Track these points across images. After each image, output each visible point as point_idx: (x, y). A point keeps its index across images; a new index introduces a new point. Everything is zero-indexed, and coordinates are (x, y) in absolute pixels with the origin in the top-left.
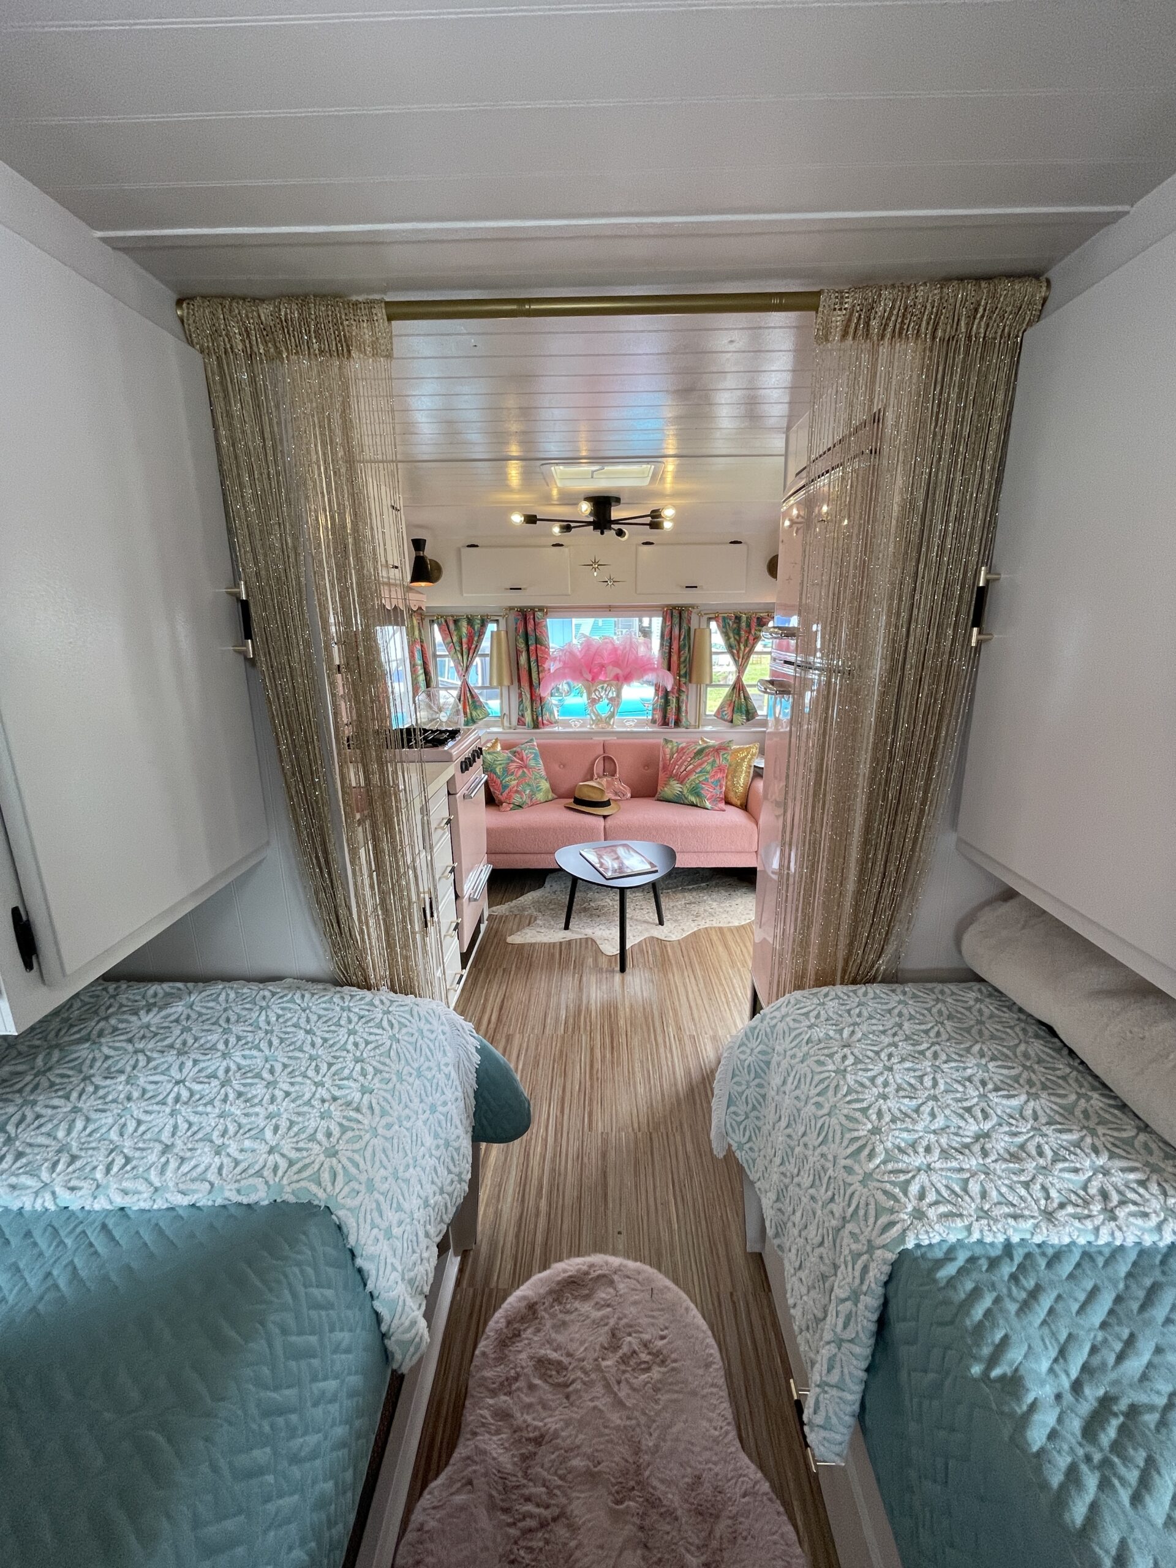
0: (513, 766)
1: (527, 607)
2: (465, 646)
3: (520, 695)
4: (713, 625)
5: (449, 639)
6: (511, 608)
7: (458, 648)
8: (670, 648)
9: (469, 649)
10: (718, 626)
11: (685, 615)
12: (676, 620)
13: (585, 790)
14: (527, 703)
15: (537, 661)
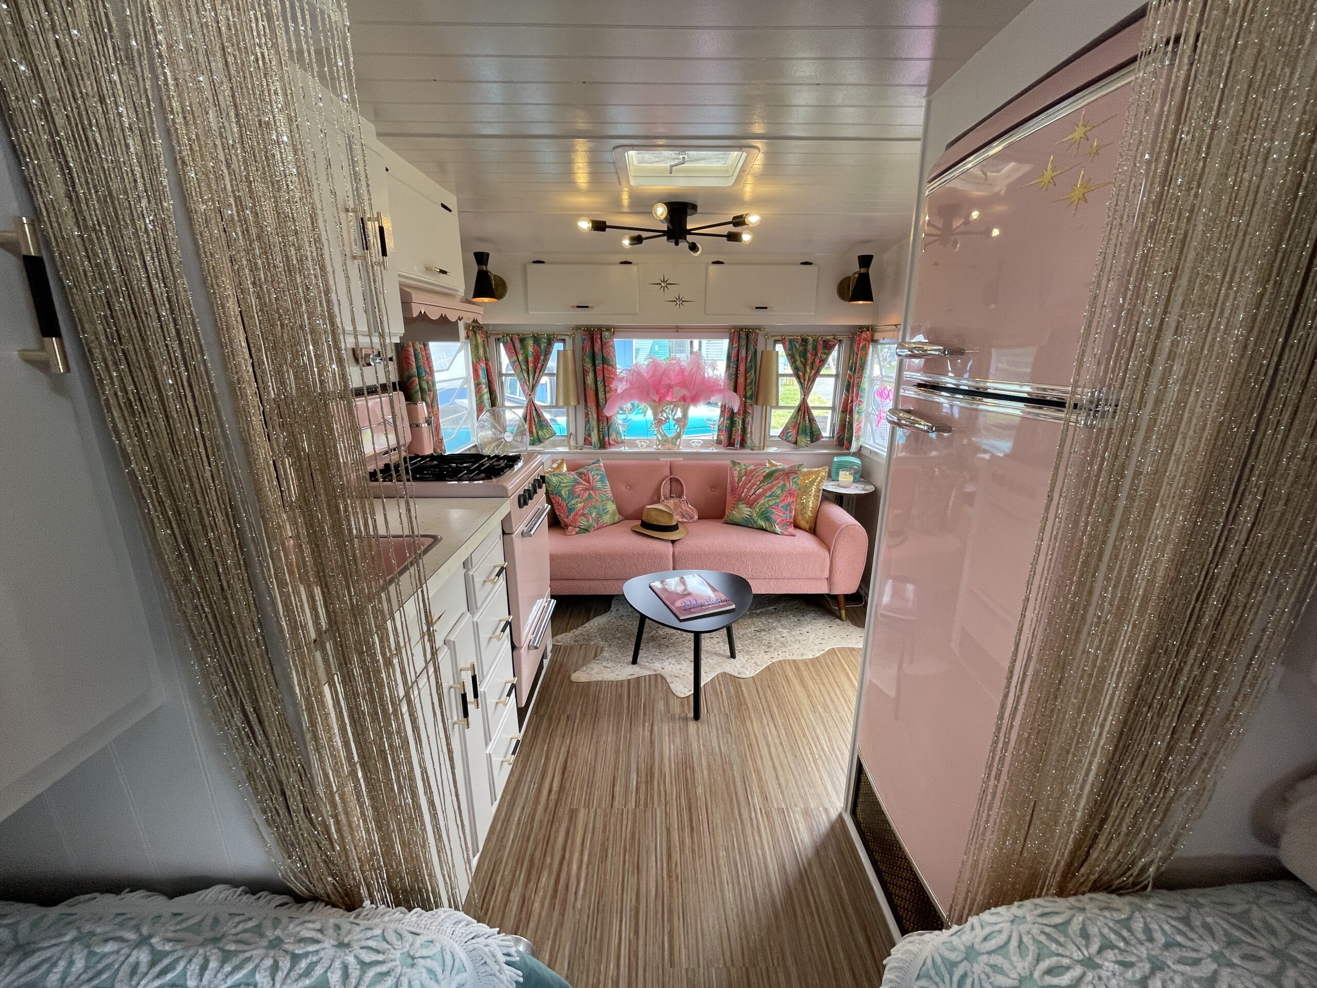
0: (579, 489)
1: (594, 326)
2: (531, 365)
3: (587, 415)
4: (779, 348)
5: (515, 358)
6: (578, 328)
7: (524, 367)
8: (737, 369)
9: (535, 368)
10: (784, 347)
11: (752, 337)
12: (743, 343)
13: (653, 513)
14: (594, 423)
15: (604, 380)
